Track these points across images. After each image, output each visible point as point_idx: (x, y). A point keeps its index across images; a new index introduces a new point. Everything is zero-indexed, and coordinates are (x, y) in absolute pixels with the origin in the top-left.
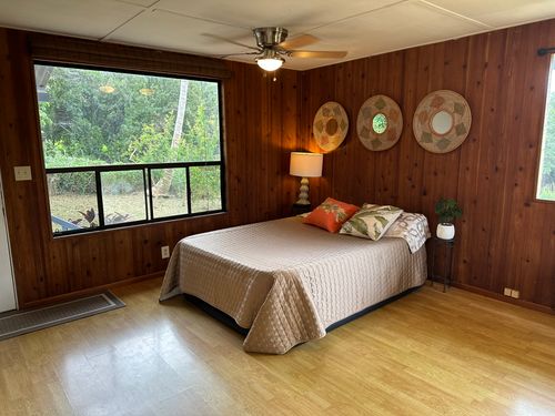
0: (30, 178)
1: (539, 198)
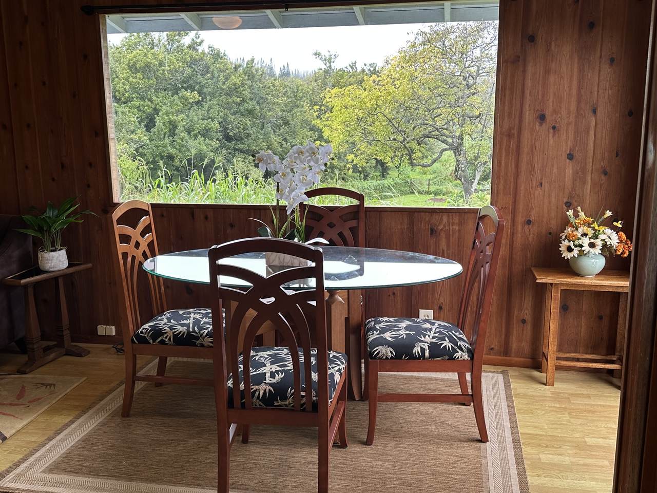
1: (116, 200)
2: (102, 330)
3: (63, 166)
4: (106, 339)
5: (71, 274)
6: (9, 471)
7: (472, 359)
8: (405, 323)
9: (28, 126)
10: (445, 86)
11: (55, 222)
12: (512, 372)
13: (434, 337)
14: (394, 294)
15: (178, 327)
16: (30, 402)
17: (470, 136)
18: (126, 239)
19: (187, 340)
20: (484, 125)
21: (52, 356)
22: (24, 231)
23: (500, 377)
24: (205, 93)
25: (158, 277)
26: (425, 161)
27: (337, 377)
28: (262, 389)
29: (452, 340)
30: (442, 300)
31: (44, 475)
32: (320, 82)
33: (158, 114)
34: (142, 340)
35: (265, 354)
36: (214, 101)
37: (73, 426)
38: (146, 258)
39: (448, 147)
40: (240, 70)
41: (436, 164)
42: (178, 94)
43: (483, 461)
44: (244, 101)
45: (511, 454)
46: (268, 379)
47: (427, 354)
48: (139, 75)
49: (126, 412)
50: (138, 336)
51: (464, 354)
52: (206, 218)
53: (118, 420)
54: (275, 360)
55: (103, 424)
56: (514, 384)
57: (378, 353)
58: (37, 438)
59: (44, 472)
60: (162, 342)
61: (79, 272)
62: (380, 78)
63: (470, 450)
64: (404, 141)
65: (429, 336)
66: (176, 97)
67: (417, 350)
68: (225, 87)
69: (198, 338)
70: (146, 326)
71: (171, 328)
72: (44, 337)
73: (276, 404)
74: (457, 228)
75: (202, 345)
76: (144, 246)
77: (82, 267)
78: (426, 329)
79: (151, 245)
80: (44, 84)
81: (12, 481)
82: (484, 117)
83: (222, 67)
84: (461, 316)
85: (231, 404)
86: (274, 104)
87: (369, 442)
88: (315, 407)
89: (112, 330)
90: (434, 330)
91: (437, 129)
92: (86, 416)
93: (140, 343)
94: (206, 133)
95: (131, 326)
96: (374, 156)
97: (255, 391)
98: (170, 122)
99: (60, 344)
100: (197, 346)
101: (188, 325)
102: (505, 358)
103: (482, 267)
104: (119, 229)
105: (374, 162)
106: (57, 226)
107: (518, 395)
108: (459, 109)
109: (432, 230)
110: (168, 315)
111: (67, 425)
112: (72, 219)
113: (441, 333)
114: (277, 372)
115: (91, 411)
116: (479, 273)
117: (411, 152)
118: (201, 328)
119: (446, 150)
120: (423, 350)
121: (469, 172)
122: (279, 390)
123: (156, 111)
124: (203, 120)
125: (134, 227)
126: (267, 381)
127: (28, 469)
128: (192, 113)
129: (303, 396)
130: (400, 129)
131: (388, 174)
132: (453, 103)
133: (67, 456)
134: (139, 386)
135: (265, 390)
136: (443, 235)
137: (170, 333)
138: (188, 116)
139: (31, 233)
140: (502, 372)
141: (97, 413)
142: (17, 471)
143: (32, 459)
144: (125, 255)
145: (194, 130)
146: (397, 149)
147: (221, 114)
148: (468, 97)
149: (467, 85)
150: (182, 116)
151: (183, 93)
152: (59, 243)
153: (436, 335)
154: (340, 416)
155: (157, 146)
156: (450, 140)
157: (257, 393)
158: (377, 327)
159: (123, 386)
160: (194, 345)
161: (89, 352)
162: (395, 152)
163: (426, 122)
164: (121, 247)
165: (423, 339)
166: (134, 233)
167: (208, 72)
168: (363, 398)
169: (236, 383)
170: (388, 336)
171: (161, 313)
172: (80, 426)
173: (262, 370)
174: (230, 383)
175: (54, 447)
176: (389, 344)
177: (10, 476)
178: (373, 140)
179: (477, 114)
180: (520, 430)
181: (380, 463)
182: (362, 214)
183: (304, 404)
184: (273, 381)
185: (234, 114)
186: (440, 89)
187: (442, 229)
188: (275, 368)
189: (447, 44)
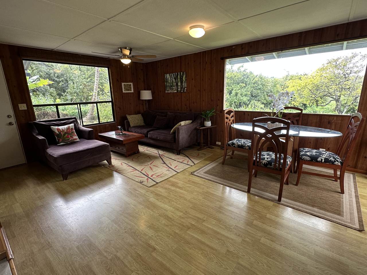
0: (26, 109)
1: (224, 109)
2: (217, 143)
3: (212, 100)
4: (218, 146)
5: (211, 128)
6: (196, 171)
7: (342, 165)
8: (315, 151)
9: (205, 90)
10: (335, 78)
11: (209, 114)
12: (356, 174)
13: (326, 156)
14: (310, 142)
15: (239, 143)
16: (200, 157)
17: (344, 95)
18: (227, 118)
19: (241, 147)
20: (351, 92)
21: (205, 147)
22: (202, 116)
23: (352, 176)
24: (246, 84)
25: (234, 128)
26: (323, 104)
27: (289, 163)
28: (264, 161)
29: (334, 158)
30: (329, 146)
31: (204, 174)
32: (284, 79)
33: (233, 90)
34: (229, 145)
35: (265, 153)
36: (250, 86)
37: (210, 164)
38: (232, 124)
39: (333, 99)
40: (258, 76)
41: (327, 106)
42: (239, 84)
43: (341, 199)
44: (258, 85)
45: (354, 200)
46: (266, 159)
47: (323, 161)
48: (229, 80)
49: (223, 163)
50: (228, 144)
51: (339, 163)
52: (248, 115)
53: (221, 165)
54: (268, 155)
55: (217, 165)
56: (357, 178)
57: (304, 158)
58: (202, 165)
59: (203, 173)
60: (234, 146)
61: (213, 127)
62: (308, 76)
63: (336, 195)
64: (315, 97)
65: (325, 156)
66: (238, 85)
67: (319, 159)
68: (253, 82)
69: (244, 147)
70: (230, 142)
71: (237, 143)
72: (204, 143)
73: (268, 166)
74: (340, 122)
75: (245, 149)
76: (231, 121)
77: (214, 126)
78: (323, 154)
79: (233, 121)
80: (209, 79)
81: (196, 173)
82: (351, 89)
83: (253, 76)
84: (339, 151)
85: (254, 164)
86: (267, 86)
87: (296, 185)
88: (281, 169)
89: (220, 143)
90: (327, 154)
91: (330, 93)
92: (213, 162)
93: (228, 146)
94: (246, 95)
95: (226, 141)
96: (302, 102)
97: (262, 162)
98: (236, 93)
99: (207, 145)
100: (244, 149)
101: (242, 143)
102: (354, 169)
103: (351, 134)
104: (226, 115)
105: (302, 104)
106: (209, 115)
107: (359, 182)
108: (340, 86)
109: (329, 122)
110: (236, 140)
111: (209, 164)
112: (213, 114)
113: (329, 155)
114: (269, 158)
115: (215, 162)
116: (349, 137)
117: (317, 101)
118: (245, 144)
119: (332, 100)
120: (322, 160)
121: (342, 109)
122: (269, 163)
123: (232, 90)
124: (245, 92)
125: (230, 115)
126: (266, 160)
127: (200, 171)
128: (242, 90)
129: (277, 166)
130: (314, 93)
131: (307, 109)
132: (338, 84)
133: (209, 171)
134: (227, 157)
135: (265, 162)
136: (334, 124)
137: (237, 144)
138: (241, 91)
139: (203, 116)
140: (352, 174)
141: (216, 162)
142: (198, 171)
143: (201, 170)
144: (227, 122)
145: (242, 95)
146: (312, 100)
147: (251, 90)
148: (345, 81)
149: (345, 77)
150: (240, 91)
151: (241, 84)
152: (209, 119)
153: (328, 156)
154: (288, 175)
155: (232, 99)
156: (334, 97)
157: (262, 163)
158: (304, 150)
159: (223, 157)
160: (243, 148)
161: (214, 148)
162: (311, 101)
163: (325, 91)
164: (226, 120)
165: (322, 156)
166: (229, 117)
167: (248, 78)
168: (295, 172)
169: (256, 159)
170: (308, 153)
171: (234, 139)
172: (212, 165)
173: (264, 157)
174: (254, 159)
175: (206, 168)
176: (308, 156)
177: (196, 172)
178: (303, 97)
179: (348, 87)
180: (359, 193)
181: (300, 191)
182: (301, 115)
183: (277, 168)
184: (267, 160)
185: (255, 89)
186: (332, 79)
187: (333, 122)
188: (268, 157)
189: (338, 63)
